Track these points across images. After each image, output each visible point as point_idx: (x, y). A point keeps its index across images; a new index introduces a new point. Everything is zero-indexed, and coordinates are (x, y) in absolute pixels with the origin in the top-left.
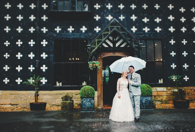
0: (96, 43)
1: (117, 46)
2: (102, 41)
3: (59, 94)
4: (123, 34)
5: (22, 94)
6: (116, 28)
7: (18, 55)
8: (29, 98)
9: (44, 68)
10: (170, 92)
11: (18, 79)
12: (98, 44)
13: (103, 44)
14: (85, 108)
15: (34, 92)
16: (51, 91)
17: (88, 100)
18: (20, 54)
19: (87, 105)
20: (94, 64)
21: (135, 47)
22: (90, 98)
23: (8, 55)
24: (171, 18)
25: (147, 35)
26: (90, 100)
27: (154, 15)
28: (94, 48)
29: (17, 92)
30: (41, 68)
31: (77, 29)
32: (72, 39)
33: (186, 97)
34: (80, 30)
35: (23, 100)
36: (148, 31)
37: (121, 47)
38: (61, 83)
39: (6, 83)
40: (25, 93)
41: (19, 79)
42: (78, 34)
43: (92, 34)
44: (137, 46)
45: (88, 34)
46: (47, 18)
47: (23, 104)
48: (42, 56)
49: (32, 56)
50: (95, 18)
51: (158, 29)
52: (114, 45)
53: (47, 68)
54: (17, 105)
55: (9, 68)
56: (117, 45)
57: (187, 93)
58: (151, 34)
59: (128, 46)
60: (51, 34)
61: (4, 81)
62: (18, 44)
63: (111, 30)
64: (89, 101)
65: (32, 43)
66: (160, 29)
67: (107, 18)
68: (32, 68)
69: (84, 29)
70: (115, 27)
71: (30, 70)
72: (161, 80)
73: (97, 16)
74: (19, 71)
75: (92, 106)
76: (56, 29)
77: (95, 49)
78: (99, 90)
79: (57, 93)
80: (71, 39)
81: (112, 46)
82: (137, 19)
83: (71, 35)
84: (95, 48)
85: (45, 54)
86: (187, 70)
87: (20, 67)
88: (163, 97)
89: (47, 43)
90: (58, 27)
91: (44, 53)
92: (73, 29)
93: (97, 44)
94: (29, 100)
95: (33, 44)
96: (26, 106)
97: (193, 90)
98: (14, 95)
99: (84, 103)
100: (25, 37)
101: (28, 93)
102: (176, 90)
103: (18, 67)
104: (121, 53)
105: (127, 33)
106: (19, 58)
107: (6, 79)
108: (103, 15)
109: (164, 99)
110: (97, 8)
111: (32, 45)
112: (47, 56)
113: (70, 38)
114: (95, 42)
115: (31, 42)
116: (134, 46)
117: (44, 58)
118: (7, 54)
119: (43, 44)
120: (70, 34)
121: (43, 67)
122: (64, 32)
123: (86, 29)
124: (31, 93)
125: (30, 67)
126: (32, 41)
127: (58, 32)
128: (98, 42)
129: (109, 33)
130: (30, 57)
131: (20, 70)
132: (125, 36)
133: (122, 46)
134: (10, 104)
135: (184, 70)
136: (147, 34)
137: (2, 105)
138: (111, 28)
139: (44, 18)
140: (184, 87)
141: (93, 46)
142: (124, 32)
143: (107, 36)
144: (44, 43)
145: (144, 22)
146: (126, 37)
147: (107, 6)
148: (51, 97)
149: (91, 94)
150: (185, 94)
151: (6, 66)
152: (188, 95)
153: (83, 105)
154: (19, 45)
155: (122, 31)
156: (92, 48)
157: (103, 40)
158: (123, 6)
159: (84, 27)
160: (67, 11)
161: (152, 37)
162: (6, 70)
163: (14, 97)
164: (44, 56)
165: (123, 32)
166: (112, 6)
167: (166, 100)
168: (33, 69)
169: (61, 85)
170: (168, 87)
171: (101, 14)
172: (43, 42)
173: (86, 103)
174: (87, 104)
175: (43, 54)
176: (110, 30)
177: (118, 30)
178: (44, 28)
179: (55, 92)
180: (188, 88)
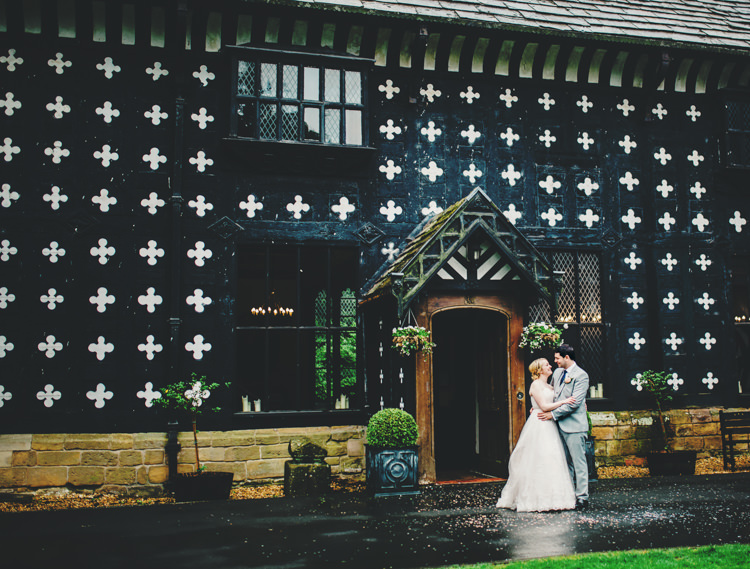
0: (422, 266)
1: (480, 276)
2: (438, 260)
3: (255, 442)
4: (502, 238)
5: (113, 443)
6: (483, 217)
7: (97, 295)
8: (144, 460)
9: (198, 347)
10: (627, 428)
11: (95, 390)
12: (426, 270)
13: (439, 273)
14: (391, 483)
15: (159, 438)
16: (224, 430)
17: (399, 456)
18: (107, 295)
19: (396, 472)
20: (416, 338)
21: (540, 281)
22: (405, 448)
23: (56, 296)
24: (629, 181)
25: (555, 237)
26: (403, 455)
27: (575, 168)
28: (413, 284)
29: (95, 437)
30: (189, 347)
31: (321, 209)
32: (303, 241)
33: (676, 442)
34: (332, 212)
35: (117, 467)
36: (558, 223)
37: (492, 279)
38: (259, 401)
39: (49, 404)
40: (127, 441)
41: (101, 387)
42: (323, 226)
43: (373, 229)
44: (548, 280)
45: (359, 225)
46: (210, 162)
47: (121, 482)
48: (190, 300)
49: (151, 300)
50: (382, 169)
51: (589, 218)
52: (472, 273)
53: (208, 347)
54: (94, 487)
55: (59, 347)
56: (481, 273)
57: (677, 429)
58: (566, 231)
59: (514, 279)
60: (225, 220)
61: (40, 395)
62: (99, 256)
63: (466, 226)
64: (401, 460)
65: (152, 252)
66: (596, 218)
67: (424, 171)
68: (150, 348)
69: (344, 208)
70: (480, 214)
71: (145, 353)
72: (596, 389)
73: (391, 163)
74: (101, 357)
75: (411, 474)
76: (243, 205)
77: (416, 287)
78: (424, 424)
79: (247, 437)
80: (297, 241)
81: (466, 278)
82: (522, 178)
83: (299, 228)
84: (416, 283)
85: (204, 297)
86: (677, 354)
87: (106, 343)
88: (606, 445)
89: (209, 254)
90: (251, 198)
91: (199, 292)
92: (306, 208)
93: (422, 270)
94: (143, 468)
95: (156, 257)
96: (133, 491)
97: (695, 421)
98: (82, 452)
99: (385, 465)
100: (128, 227)
101: (138, 440)
102: (648, 421)
103: (97, 343)
104: (492, 300)
105: (515, 237)
106: (101, 309)
107: (49, 388)
108: (410, 160)
109: (608, 450)
110: (390, 137)
111: (152, 262)
112: (208, 301)
113: (294, 240)
114: (418, 264)
115: (147, 247)
116: (538, 277)
117: (200, 309)
118: (52, 292)
119: (195, 258)
120: (296, 224)
121: (194, 343)
122: (273, 218)
123: (352, 208)
124: (150, 439)
125: (146, 343)
126: (152, 244)
127: (251, 214)
128: (425, 261)
129: (462, 235)
130: (146, 306)
131: (106, 353)
132: (509, 246)
133: (497, 277)
134: (69, 486)
135: (668, 354)
136: (554, 231)
137: (35, 489)
138: (465, 217)
139: (201, 162)
140: (668, 410)
141: (410, 276)
142: (507, 234)
143: (455, 244)
144: (200, 254)
145: (544, 191)
146: (512, 250)
147: (424, 131)
148: (227, 454)
149: (407, 435)
150: (672, 434)
151: (51, 339)
152: (681, 436)
153: (383, 472)
154: (103, 261)
155: (499, 230)
156: (409, 282)
157: (443, 256)
158: (478, 135)
159: (344, 200)
160: (289, 141)
161: (570, 243)
162: (50, 354)
163: (83, 459)
164: (199, 301)
165: (503, 234)
166: (439, 132)
167: (616, 454)
168: (154, 352)
169: (258, 408)
170: (622, 410)
171: (404, 158)
172: (195, 249)
173: (392, 465)
174: (397, 468)
175: (194, 295)
176: (463, 225)
177: (489, 224)
178: (201, 198)
179: (240, 434)
180: (680, 412)
